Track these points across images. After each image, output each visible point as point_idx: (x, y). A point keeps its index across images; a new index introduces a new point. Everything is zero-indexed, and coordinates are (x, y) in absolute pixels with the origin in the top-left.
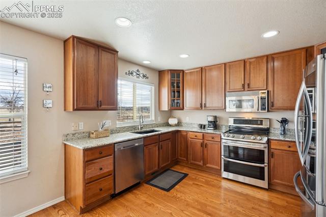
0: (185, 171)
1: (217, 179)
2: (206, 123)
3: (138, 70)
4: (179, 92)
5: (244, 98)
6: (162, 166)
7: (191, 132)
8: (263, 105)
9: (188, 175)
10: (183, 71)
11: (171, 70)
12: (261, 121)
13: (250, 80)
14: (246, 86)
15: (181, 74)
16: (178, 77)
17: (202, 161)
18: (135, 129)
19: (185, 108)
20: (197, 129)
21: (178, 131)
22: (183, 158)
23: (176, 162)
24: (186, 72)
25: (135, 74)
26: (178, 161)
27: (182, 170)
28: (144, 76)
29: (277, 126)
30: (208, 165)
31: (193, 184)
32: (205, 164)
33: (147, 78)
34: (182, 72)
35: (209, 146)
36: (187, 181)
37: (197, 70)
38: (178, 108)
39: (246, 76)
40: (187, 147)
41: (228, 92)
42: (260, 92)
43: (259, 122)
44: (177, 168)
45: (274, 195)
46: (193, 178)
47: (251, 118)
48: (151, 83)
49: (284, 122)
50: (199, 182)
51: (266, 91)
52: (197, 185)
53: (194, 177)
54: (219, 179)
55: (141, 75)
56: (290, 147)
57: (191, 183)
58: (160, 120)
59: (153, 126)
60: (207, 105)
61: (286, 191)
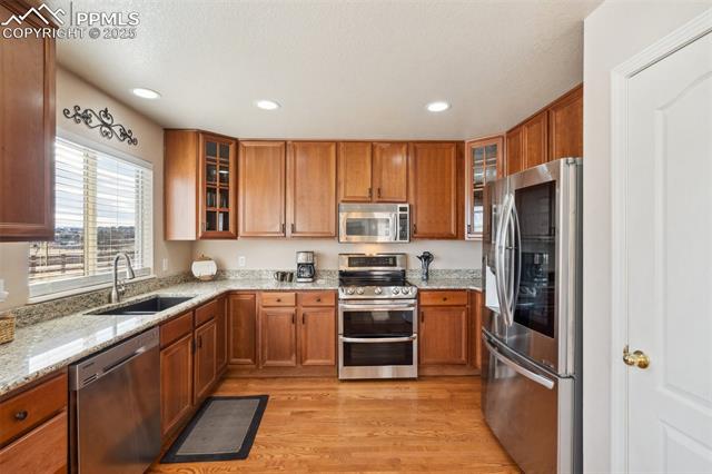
0: (255, 389)
1: (330, 386)
2: (294, 268)
3: (106, 111)
4: (225, 193)
5: (377, 215)
6: (199, 395)
7: (265, 291)
8: (403, 230)
9: (267, 396)
10: (237, 142)
11: (204, 133)
12: (394, 259)
13: (381, 182)
14: (375, 193)
15: (232, 148)
16: (225, 154)
17: (294, 358)
18: (97, 302)
19: (241, 232)
20: (272, 284)
21: (229, 294)
22: (242, 360)
23: (225, 374)
24: (246, 144)
25: (95, 121)
26: (228, 371)
27: (245, 390)
28: (124, 134)
29: (416, 266)
30: (308, 362)
31: (293, 413)
32: (300, 360)
33: (133, 142)
34: (234, 142)
35: (310, 320)
36: (276, 414)
37: (276, 144)
38: (211, 233)
39: (375, 174)
40: (255, 330)
41: (343, 201)
42: (400, 205)
43: (391, 262)
44: (231, 388)
45: (426, 385)
46: (284, 401)
47: (374, 255)
48: (144, 160)
49: (427, 258)
50: (301, 406)
51: (407, 206)
52: (302, 413)
53: (285, 398)
54: (335, 386)
55: (117, 129)
56: (445, 299)
57: (287, 412)
58: (168, 268)
59: (152, 284)
60: (298, 229)
61: (437, 374)
